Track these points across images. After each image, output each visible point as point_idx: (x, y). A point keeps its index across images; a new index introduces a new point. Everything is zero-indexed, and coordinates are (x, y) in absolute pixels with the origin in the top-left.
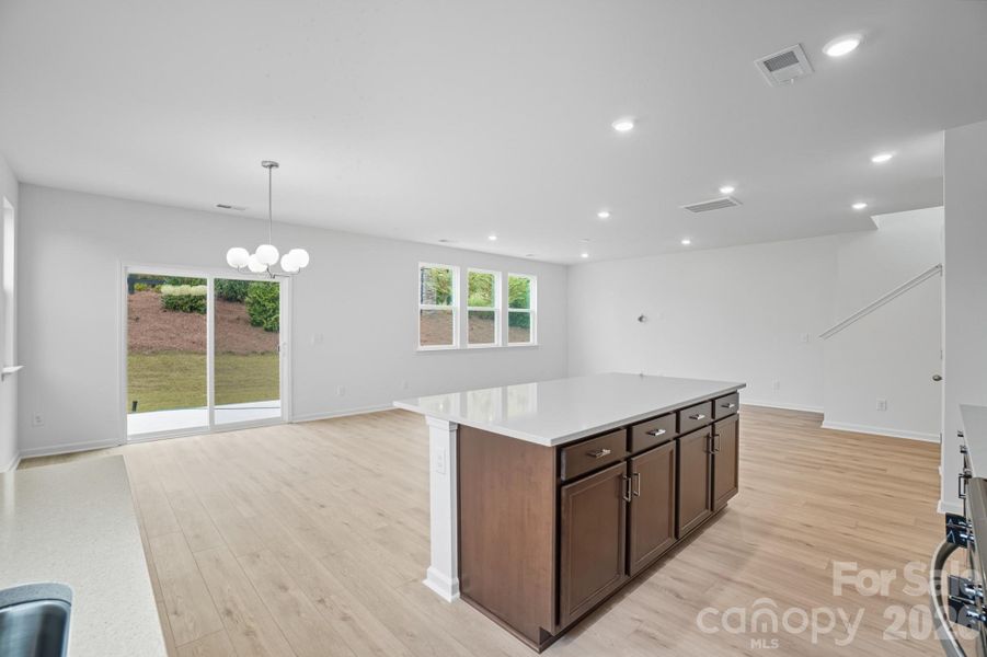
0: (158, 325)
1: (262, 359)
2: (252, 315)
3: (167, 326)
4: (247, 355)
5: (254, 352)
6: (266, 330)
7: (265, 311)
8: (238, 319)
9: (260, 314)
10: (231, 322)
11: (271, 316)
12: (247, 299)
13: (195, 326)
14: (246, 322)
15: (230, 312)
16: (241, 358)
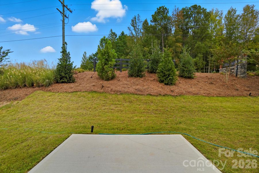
0: (125, 82)
1: (164, 98)
2: (159, 78)
3: (128, 83)
4: (157, 96)
5: (160, 95)
6: (165, 84)
7: (165, 75)
8: (154, 80)
9: (163, 77)
10: (151, 81)
11: (167, 78)
12: (157, 71)
13: (138, 83)
14: (157, 81)
15: (151, 77)
16: (155, 97)
